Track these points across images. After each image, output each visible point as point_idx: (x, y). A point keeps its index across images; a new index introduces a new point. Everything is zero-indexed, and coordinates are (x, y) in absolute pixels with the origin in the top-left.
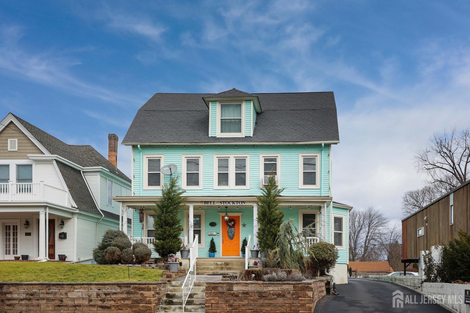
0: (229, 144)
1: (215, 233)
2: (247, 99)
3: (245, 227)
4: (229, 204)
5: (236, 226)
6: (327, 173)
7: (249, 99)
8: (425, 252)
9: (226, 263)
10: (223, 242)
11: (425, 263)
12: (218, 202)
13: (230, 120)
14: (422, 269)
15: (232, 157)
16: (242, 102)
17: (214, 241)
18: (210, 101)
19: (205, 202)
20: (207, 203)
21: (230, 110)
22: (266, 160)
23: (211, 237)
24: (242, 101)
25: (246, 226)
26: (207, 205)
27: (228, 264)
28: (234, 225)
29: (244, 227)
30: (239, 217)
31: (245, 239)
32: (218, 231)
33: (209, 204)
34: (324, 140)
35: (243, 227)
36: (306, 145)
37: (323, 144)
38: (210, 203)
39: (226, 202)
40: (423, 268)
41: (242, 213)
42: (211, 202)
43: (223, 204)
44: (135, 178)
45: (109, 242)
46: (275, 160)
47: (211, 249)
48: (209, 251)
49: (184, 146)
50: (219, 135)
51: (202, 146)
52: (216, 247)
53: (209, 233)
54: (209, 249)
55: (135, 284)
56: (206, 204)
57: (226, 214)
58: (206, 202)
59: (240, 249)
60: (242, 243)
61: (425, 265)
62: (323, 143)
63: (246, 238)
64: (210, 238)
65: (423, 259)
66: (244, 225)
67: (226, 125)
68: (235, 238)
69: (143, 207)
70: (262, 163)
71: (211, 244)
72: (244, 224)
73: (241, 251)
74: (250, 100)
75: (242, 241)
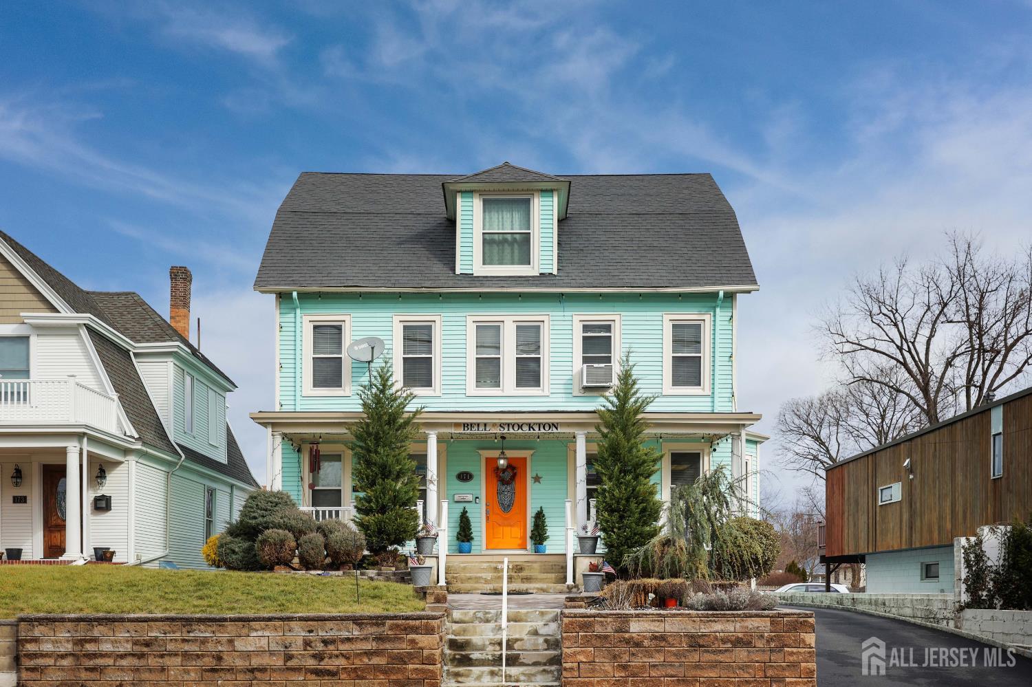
0: (505, 290)
1: (470, 498)
2: (544, 188)
3: (539, 482)
4: (520, 431)
5: (517, 478)
6: (727, 359)
7: (549, 188)
8: (968, 539)
9: (517, 566)
10: (487, 518)
11: (969, 566)
12: (494, 425)
13: (501, 235)
14: (960, 580)
15: (509, 320)
16: (533, 194)
17: (468, 515)
18: (459, 192)
19: (464, 425)
20: (469, 427)
21: (502, 211)
22: (586, 328)
23: (461, 506)
24: (532, 192)
25: (541, 480)
26: (469, 431)
27: (521, 569)
28: (513, 477)
29: (537, 483)
30: (525, 459)
31: (539, 509)
32: (477, 493)
33: (475, 431)
34: (723, 284)
35: (535, 482)
36: (680, 295)
37: (721, 294)
38: (476, 428)
39: (513, 426)
40: (963, 576)
41: (532, 452)
42: (478, 425)
43: (506, 429)
44: (283, 370)
45: (261, 519)
46: (608, 328)
47: (463, 534)
48: (458, 539)
49: (400, 295)
50: (479, 269)
51: (440, 294)
52: (473, 530)
53: (457, 498)
54: (456, 534)
55: (395, 618)
56: (466, 429)
57: (503, 453)
58: (468, 425)
59: (529, 534)
60: (533, 520)
61: (967, 570)
62: (722, 290)
63: (541, 508)
64: (459, 509)
65: (963, 555)
66: (537, 479)
67: (494, 246)
68: (515, 508)
69: (317, 437)
70: (578, 335)
71: (461, 523)
72: (537, 475)
73: (531, 538)
74: (552, 191)
75: (534, 515)
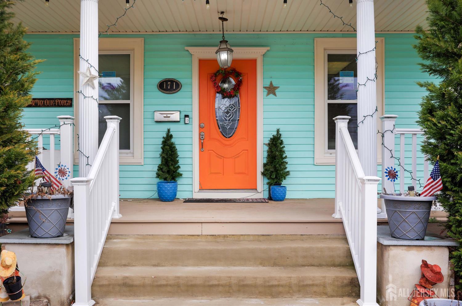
1: (176, 116)
3: (275, 94)
5: (243, 89)
10: (202, 145)
17: (173, 140)
23: (165, 127)
25: (277, 91)
28: (237, 87)
29: (271, 96)
30: (254, 62)
31: (275, 133)
32: (186, 110)
35: (268, 94)
41: (263, 50)
47: (165, 169)
48: (158, 176)
52: (181, 162)
53: (158, 116)
54: (156, 168)
59: (260, 169)
60: (267, 148)
63: (278, 131)
64: (160, 132)
66: (271, 90)
68: (240, 133)
71: (163, 152)
72: (271, 83)
73: (263, 174)
75: (267, 142)
